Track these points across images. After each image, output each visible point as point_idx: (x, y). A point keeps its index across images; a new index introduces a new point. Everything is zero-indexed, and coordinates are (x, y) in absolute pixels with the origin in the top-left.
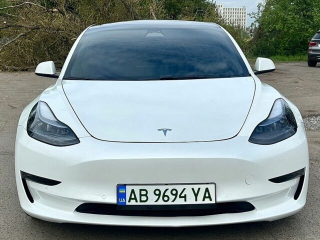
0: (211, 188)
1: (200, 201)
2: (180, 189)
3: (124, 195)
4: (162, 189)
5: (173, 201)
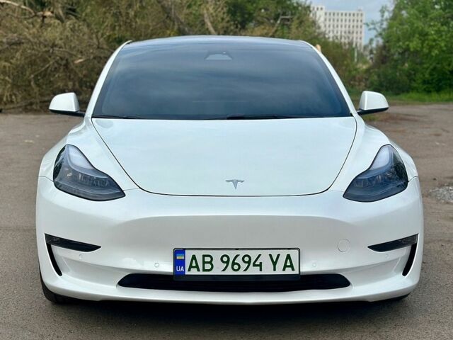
0: (294, 255)
1: (279, 271)
2: (254, 255)
4: (232, 254)
5: (245, 270)
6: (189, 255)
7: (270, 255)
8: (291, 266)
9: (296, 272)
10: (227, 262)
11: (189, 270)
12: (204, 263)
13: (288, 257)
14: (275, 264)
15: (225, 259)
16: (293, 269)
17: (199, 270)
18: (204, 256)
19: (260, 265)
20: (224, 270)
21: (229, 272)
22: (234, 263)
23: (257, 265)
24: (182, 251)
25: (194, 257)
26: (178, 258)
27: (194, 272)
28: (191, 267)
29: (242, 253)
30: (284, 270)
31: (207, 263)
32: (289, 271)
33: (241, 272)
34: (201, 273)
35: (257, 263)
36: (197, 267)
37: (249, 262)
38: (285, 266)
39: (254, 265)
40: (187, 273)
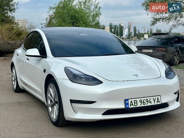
1: (156, 104)
2: (149, 99)
3: (128, 104)
4: (143, 99)
5: (147, 104)
6: (130, 101)
7: (153, 98)
8: (159, 101)
9: (160, 103)
10: (141, 102)
11: (130, 106)
12: (135, 103)
13: (158, 98)
14: (154, 101)
15: (141, 101)
16: (159, 103)
17: (133, 106)
18: (134, 101)
19: (151, 102)
20: (141, 105)
21: (142, 105)
22: (143, 102)
23: (150, 102)
24: (128, 100)
25: (131, 102)
26: (126, 102)
27: (132, 106)
28: (131, 105)
29: (145, 99)
30: (157, 103)
31: (136, 103)
32: (158, 103)
33: (146, 105)
34: (134, 107)
35: (150, 101)
36: (133, 105)
37: (148, 101)
38: (157, 102)
39: (149, 102)
40: (130, 107)
